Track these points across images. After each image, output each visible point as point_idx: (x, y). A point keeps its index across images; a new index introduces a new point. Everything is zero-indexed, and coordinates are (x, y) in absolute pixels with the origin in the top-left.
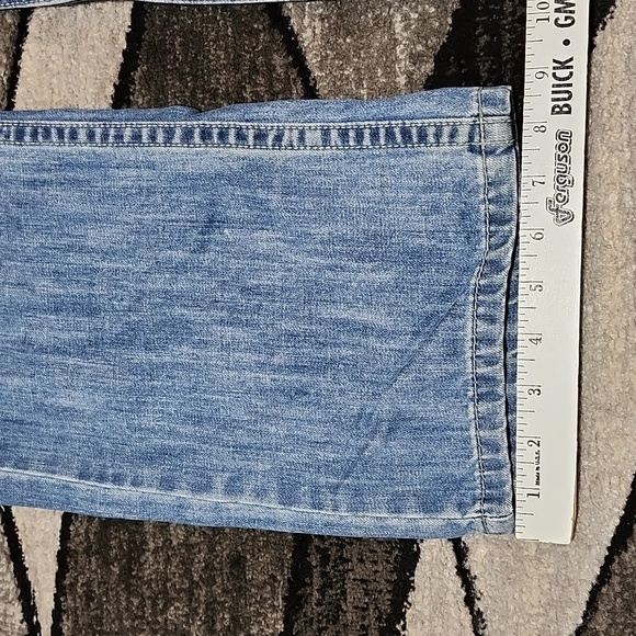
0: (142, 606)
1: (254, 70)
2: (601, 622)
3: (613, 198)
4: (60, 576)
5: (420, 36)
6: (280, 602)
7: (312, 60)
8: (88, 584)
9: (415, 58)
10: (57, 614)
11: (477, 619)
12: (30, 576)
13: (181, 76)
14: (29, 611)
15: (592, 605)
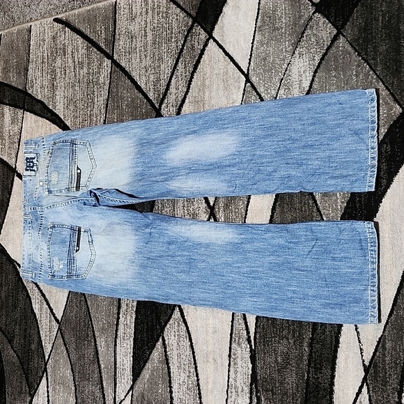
0: (276, 331)
1: (305, 204)
2: (386, 333)
3: (387, 235)
4: (256, 323)
5: (343, 198)
6: (311, 330)
7: (318, 202)
8: (263, 325)
9: (342, 202)
10: (255, 333)
11: (358, 333)
12: (248, 324)
13: (288, 205)
14: (248, 333)
15: (384, 330)
